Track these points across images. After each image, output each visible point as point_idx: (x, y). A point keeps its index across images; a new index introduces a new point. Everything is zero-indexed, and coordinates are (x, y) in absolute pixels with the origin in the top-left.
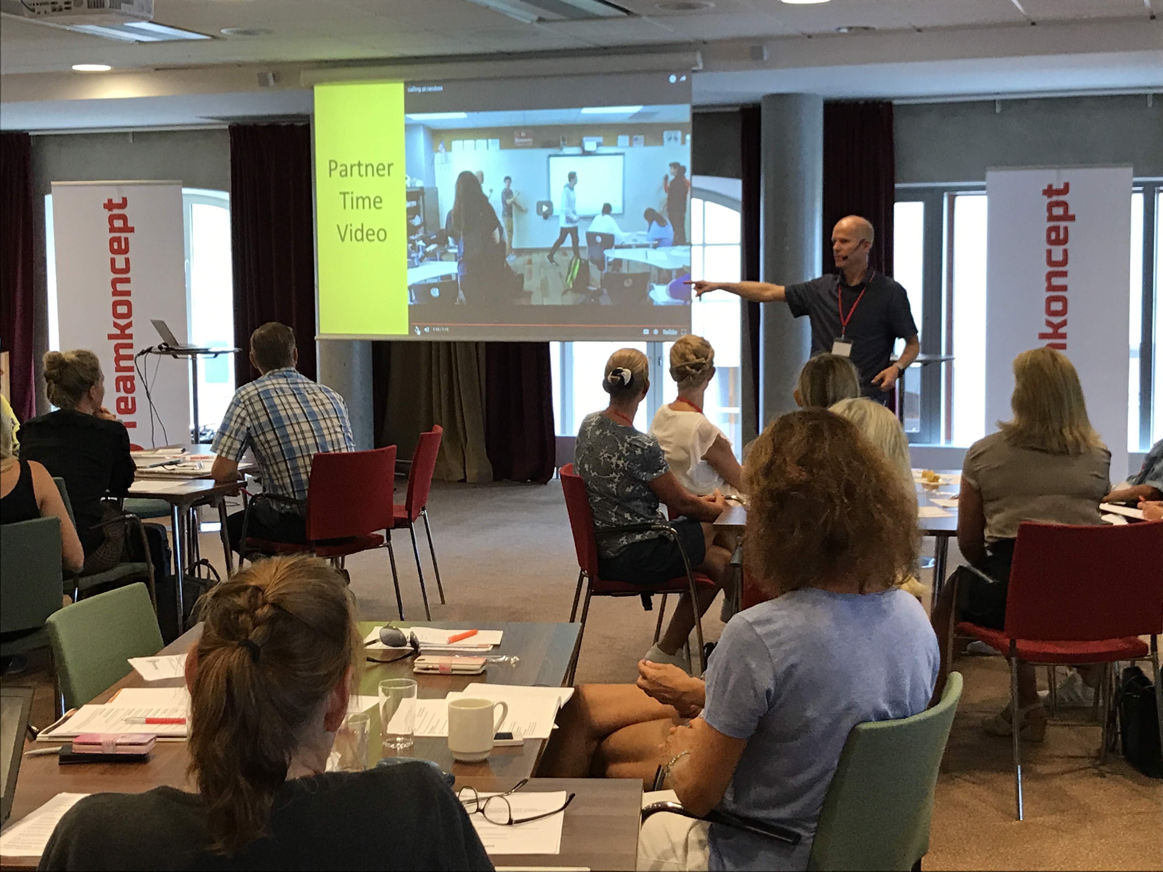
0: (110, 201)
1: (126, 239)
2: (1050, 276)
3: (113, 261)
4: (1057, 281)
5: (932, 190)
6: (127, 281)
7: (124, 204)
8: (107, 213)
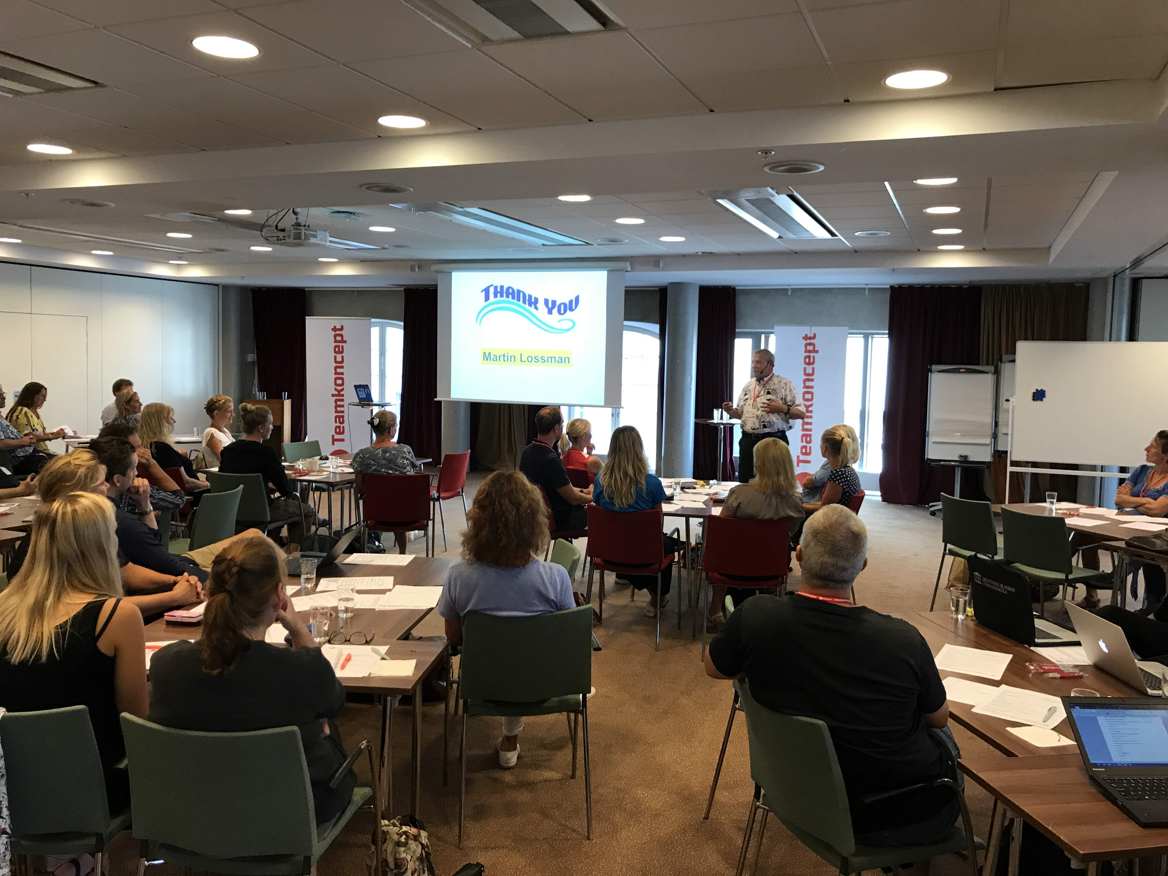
0: (335, 327)
1: (342, 347)
2: (805, 381)
3: (335, 357)
4: (808, 384)
5: (756, 333)
6: (342, 367)
7: (342, 329)
8: (333, 333)
